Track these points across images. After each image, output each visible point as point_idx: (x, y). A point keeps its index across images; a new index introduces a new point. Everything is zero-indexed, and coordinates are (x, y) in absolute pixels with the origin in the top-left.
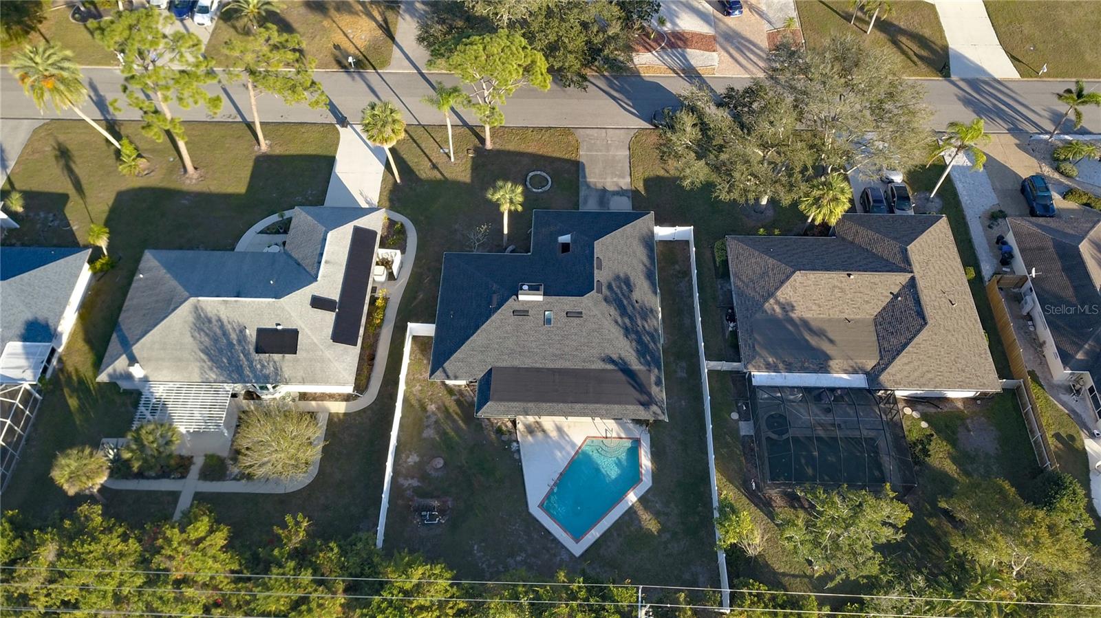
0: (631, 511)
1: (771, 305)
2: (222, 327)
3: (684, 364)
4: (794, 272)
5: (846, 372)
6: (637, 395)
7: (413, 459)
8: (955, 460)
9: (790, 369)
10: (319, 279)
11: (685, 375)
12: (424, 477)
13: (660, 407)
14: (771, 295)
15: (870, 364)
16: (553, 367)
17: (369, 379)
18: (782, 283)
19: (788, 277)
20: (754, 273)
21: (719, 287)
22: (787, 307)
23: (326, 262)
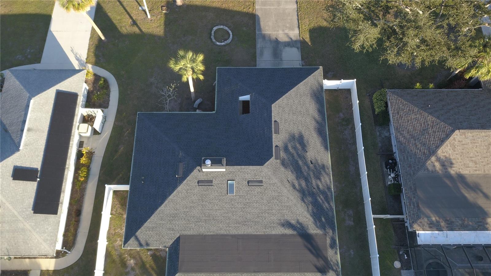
1: (434, 164)
3: (351, 212)
4: (453, 131)
10: (21, 148)
11: (352, 223)
13: (336, 271)
14: (433, 152)
16: (236, 233)
17: (75, 236)
18: (443, 141)
19: (448, 136)
20: (415, 130)
21: (378, 134)
22: (446, 163)
23: (29, 130)
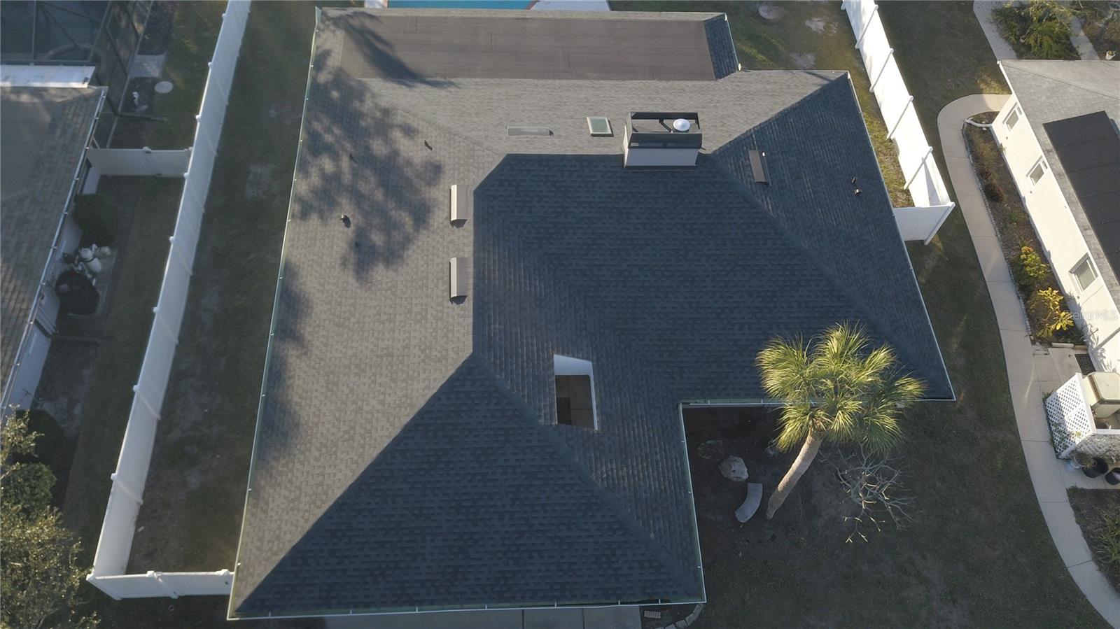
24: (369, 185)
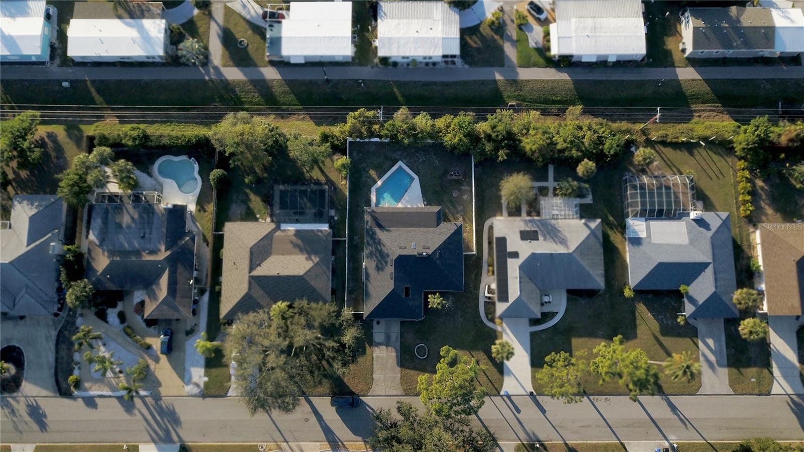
0: (380, 178)
1: (316, 260)
2: (554, 241)
4: (304, 275)
5: (289, 230)
6: (376, 215)
7: (465, 197)
8: (250, 200)
9: (312, 231)
10: (518, 268)
12: (460, 190)
13: (367, 211)
14: (315, 265)
15: (278, 233)
16: (411, 228)
18: (310, 270)
19: (306, 273)
20: (321, 278)
22: (308, 259)
23: (517, 278)
24: (378, 255)
